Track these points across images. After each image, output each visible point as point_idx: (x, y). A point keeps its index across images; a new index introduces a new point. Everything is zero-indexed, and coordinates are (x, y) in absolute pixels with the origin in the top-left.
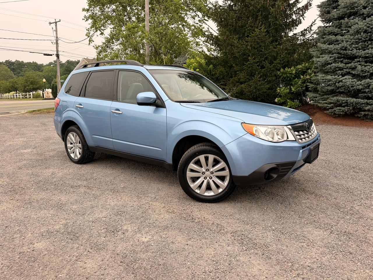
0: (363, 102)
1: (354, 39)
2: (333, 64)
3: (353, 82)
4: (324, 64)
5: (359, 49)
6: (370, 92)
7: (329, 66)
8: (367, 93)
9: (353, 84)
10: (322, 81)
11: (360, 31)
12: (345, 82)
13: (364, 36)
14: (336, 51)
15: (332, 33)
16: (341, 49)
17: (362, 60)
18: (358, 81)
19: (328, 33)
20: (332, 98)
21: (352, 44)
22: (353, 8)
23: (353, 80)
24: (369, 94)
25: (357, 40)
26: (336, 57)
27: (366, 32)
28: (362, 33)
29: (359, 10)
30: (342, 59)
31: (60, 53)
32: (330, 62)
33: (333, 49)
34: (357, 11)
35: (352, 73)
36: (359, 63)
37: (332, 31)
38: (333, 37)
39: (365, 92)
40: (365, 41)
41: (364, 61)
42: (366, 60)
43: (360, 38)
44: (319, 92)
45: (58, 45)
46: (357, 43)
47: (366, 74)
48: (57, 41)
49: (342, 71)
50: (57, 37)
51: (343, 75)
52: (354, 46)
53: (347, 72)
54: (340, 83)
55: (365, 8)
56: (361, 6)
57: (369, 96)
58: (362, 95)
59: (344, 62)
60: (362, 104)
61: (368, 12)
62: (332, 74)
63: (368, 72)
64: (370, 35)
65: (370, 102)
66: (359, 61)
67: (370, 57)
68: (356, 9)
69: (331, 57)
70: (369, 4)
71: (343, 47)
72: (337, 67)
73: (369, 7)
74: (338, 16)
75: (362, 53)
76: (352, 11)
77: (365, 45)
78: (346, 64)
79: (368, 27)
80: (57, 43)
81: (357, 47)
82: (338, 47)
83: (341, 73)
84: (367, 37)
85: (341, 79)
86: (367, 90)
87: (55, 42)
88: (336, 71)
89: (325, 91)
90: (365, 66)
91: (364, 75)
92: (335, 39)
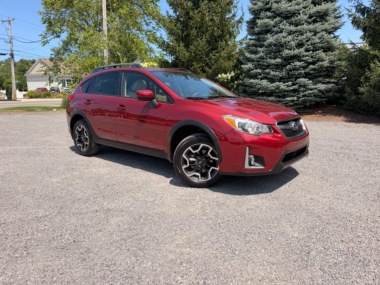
0: (276, 100)
1: (268, 51)
2: (255, 70)
3: (268, 84)
4: (248, 70)
5: (272, 58)
6: (280, 92)
7: (252, 71)
8: (278, 93)
9: (268, 86)
10: (247, 83)
11: (271, 44)
12: (262, 85)
13: (274, 48)
14: (256, 59)
15: (254, 45)
16: (259, 58)
17: (274, 67)
18: (271, 83)
19: (252, 45)
20: (255, 98)
21: (267, 54)
22: (267, 27)
23: (267, 83)
24: (280, 93)
25: (270, 52)
26: (257, 64)
27: (275, 45)
28: (273, 46)
29: (271, 28)
30: (261, 66)
31: (14, 53)
32: (252, 68)
33: (254, 58)
34: (269, 29)
35: (267, 77)
36: (272, 69)
37: (254, 44)
38: (254, 48)
39: (276, 93)
40: (276, 52)
41: (275, 68)
42: (277, 67)
43: (272, 50)
44: (248, 93)
46: (270, 53)
47: (277, 78)
48: (11, 40)
49: (261, 76)
51: (261, 79)
52: (268, 55)
53: (264, 76)
54: (259, 85)
55: (274, 27)
56: (272, 25)
57: (280, 95)
58: (275, 94)
59: (263, 68)
60: (275, 101)
61: (276, 30)
62: (255, 78)
63: (278, 76)
64: (279, 48)
65: (281, 100)
66: (272, 68)
67: (279, 65)
68: (268, 27)
69: (253, 65)
70: (277, 24)
71: (261, 56)
72: (258, 73)
73: (278, 27)
74: (258, 32)
75: (273, 61)
76: (266, 28)
77: (276, 55)
78: (264, 70)
79: (277, 42)
80: (11, 42)
81: (271, 57)
82: (258, 56)
83: (260, 77)
84: (276, 50)
85: (259, 83)
86: (278, 91)
87: (9, 41)
88: (257, 75)
89: (251, 92)
90: (276, 72)
91: (275, 78)
92: (256, 50)
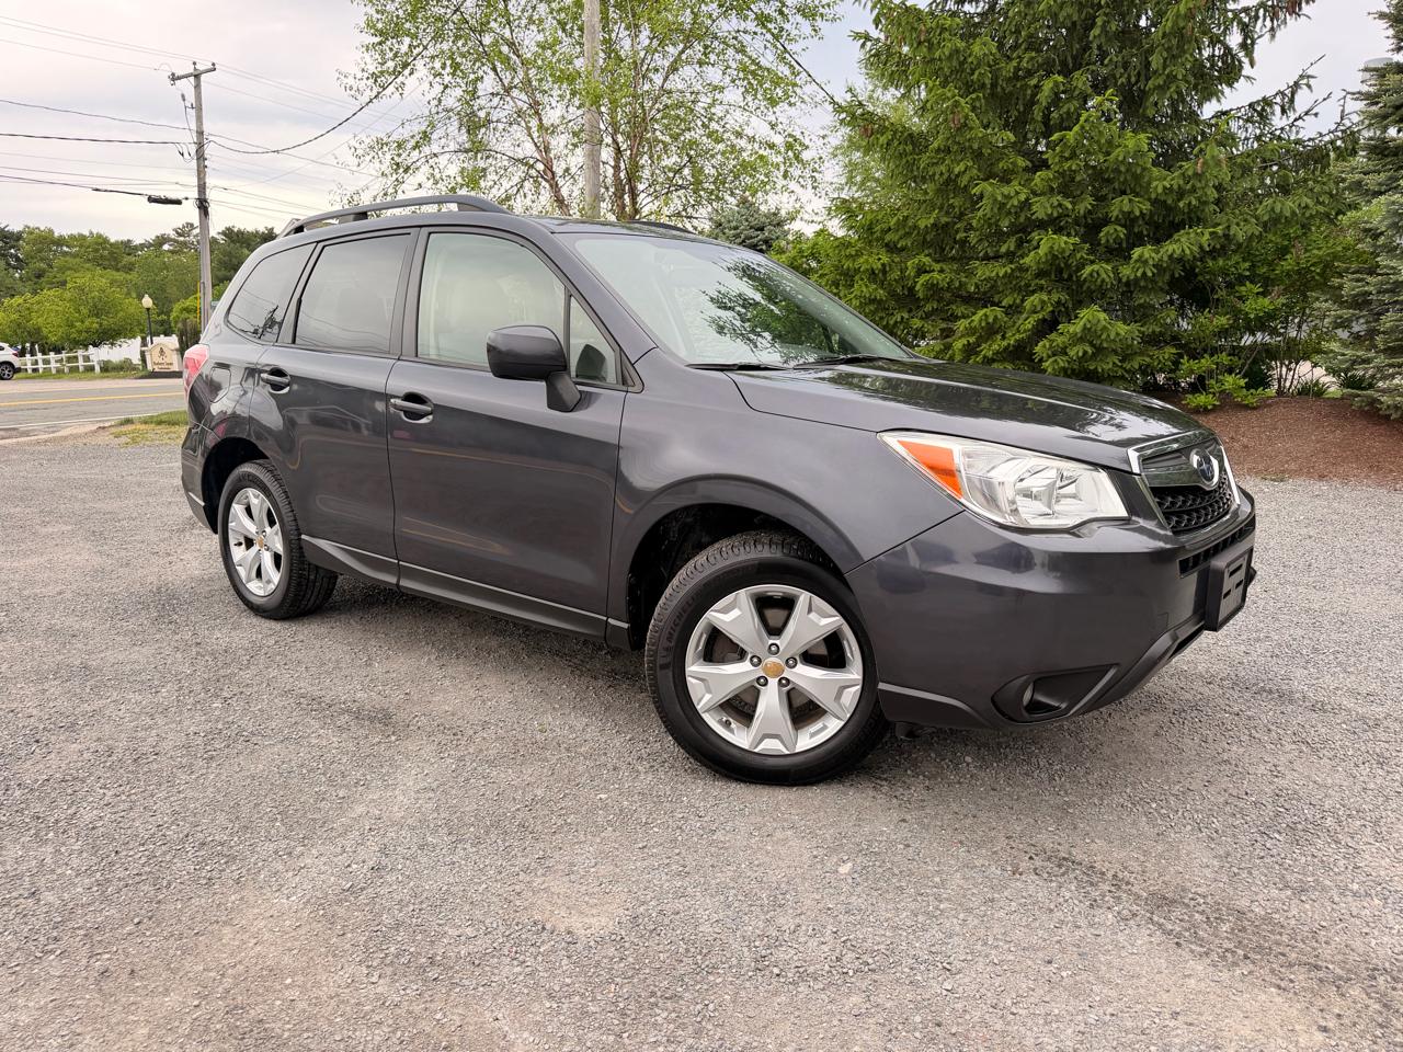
45: (206, 163)
48: (200, 146)
50: (202, 133)
80: (201, 157)
87: (193, 152)
